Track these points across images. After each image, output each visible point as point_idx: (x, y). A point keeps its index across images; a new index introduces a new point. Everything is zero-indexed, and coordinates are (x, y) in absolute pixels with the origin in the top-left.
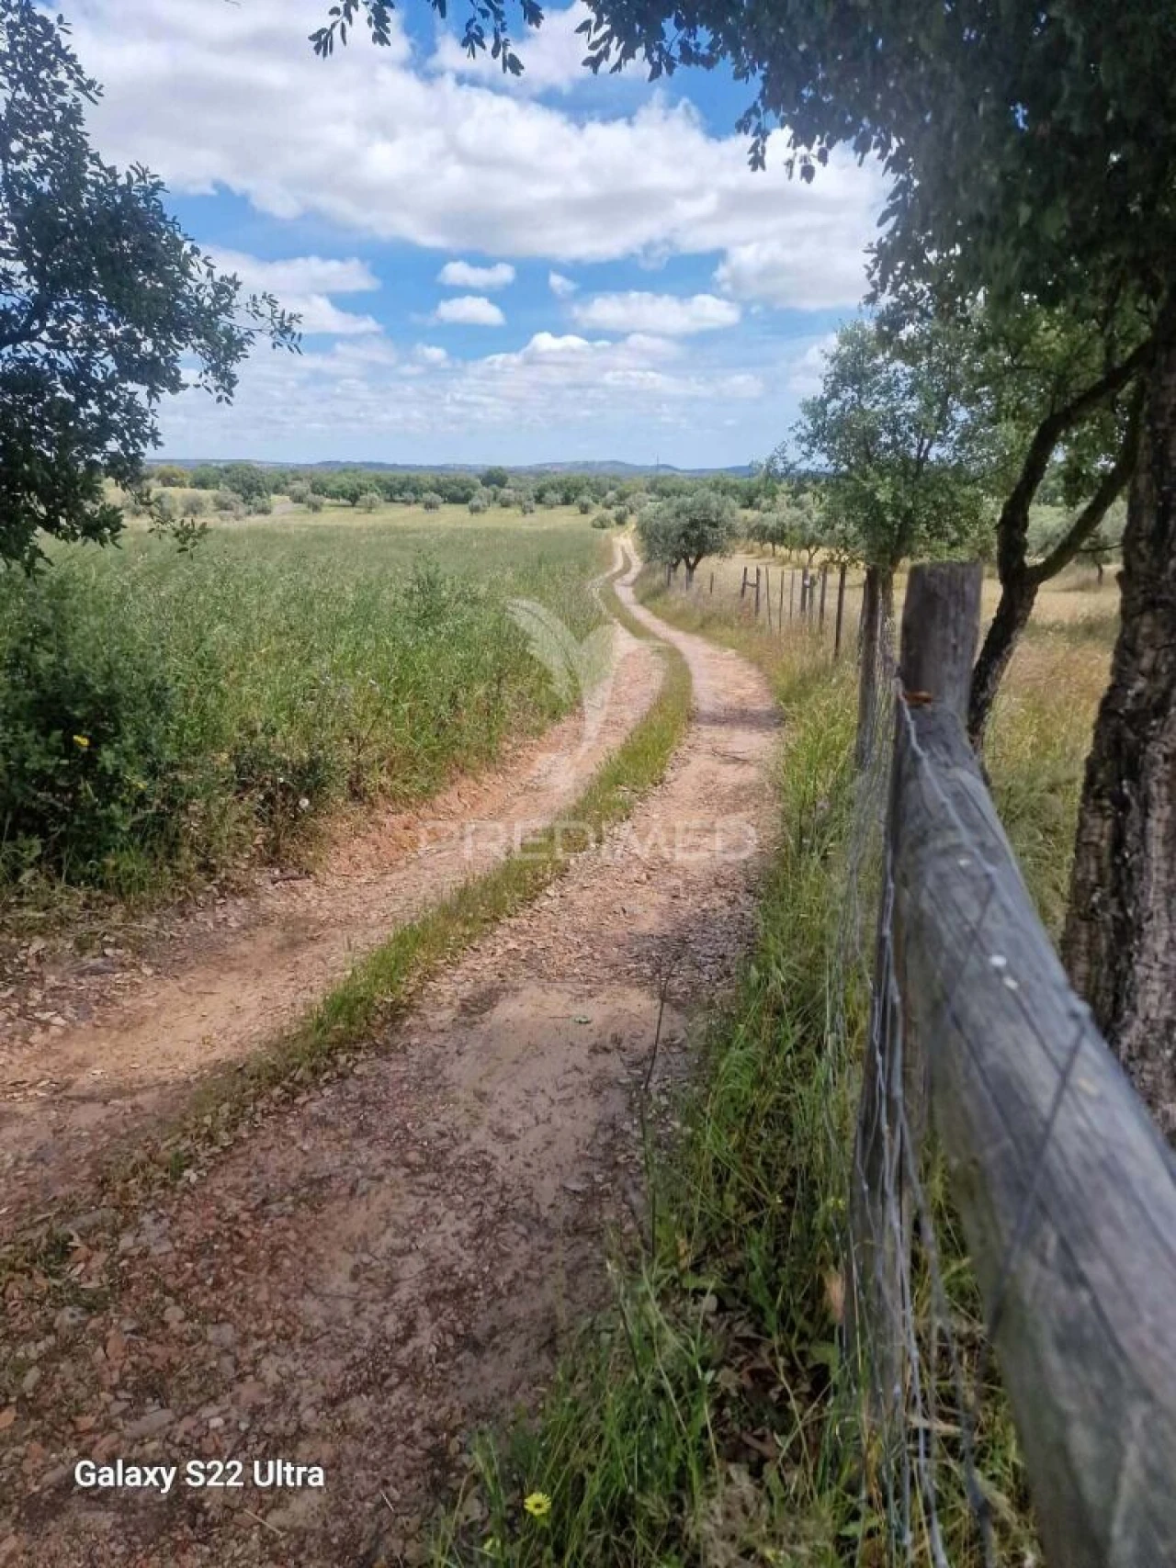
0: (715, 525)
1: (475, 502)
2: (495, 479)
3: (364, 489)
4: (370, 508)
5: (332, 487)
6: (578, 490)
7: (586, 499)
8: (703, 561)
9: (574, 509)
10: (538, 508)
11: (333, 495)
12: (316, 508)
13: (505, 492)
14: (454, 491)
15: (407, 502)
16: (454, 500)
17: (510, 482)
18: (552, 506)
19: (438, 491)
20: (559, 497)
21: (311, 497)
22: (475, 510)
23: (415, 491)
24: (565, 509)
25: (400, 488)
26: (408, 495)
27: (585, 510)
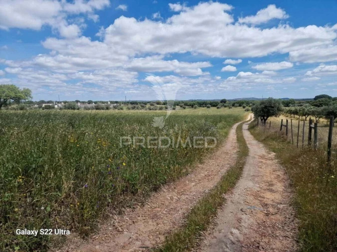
0: (273, 107)
1: (218, 106)
2: (224, 101)
3: (195, 104)
4: (195, 108)
5: (188, 104)
6: (243, 103)
7: (244, 105)
8: (269, 118)
9: (242, 107)
10: (233, 107)
11: (189, 106)
12: (184, 108)
13: (225, 104)
14: (214, 104)
15: (204, 107)
16: (214, 106)
17: (227, 102)
18: (236, 107)
19: (211, 104)
20: (238, 105)
21: (184, 106)
22: (218, 108)
23: (205, 104)
24: (240, 107)
25: (202, 104)
26: (204, 105)
27: (244, 107)
